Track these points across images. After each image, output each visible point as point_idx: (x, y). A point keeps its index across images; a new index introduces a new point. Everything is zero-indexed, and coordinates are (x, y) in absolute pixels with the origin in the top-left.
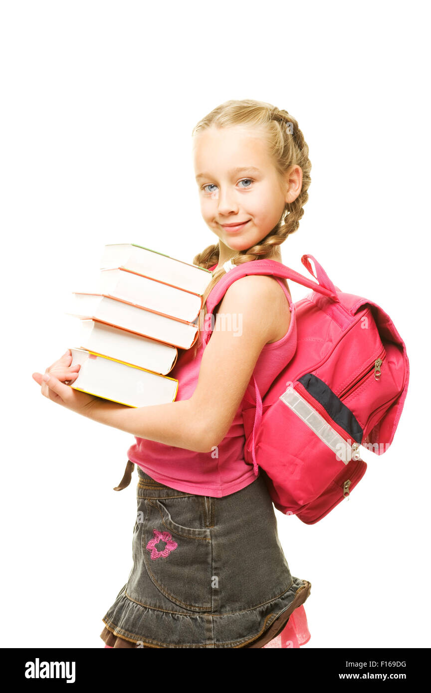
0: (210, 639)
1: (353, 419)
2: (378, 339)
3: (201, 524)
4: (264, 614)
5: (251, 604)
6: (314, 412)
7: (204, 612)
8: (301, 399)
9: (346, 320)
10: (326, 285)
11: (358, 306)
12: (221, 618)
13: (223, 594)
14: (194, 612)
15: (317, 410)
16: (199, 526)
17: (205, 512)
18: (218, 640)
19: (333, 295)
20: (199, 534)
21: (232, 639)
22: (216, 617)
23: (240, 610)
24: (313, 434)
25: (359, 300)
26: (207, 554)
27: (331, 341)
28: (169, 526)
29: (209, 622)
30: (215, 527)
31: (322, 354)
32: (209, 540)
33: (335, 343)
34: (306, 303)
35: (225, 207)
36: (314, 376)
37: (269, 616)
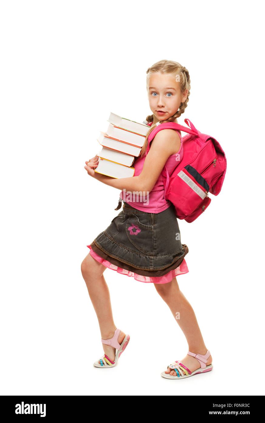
0: (151, 265)
1: (206, 182)
2: (215, 151)
3: (150, 223)
4: (174, 257)
5: (169, 253)
6: (191, 180)
7: (151, 255)
8: (186, 175)
9: (203, 145)
10: (194, 130)
11: (207, 139)
12: (156, 258)
13: (158, 250)
14: (147, 255)
15: (192, 179)
16: (149, 225)
17: (152, 220)
18: (154, 266)
19: (197, 135)
20: (149, 228)
21: (160, 266)
22: (154, 258)
23: (165, 255)
24: (191, 188)
25: (207, 136)
26: (152, 235)
27: (197, 152)
28: (138, 224)
29: (151, 259)
30: (156, 225)
31: (193, 157)
32: (153, 230)
33: (198, 153)
34: (187, 137)
35: (160, 104)
36: (190, 166)
37: (176, 257)
